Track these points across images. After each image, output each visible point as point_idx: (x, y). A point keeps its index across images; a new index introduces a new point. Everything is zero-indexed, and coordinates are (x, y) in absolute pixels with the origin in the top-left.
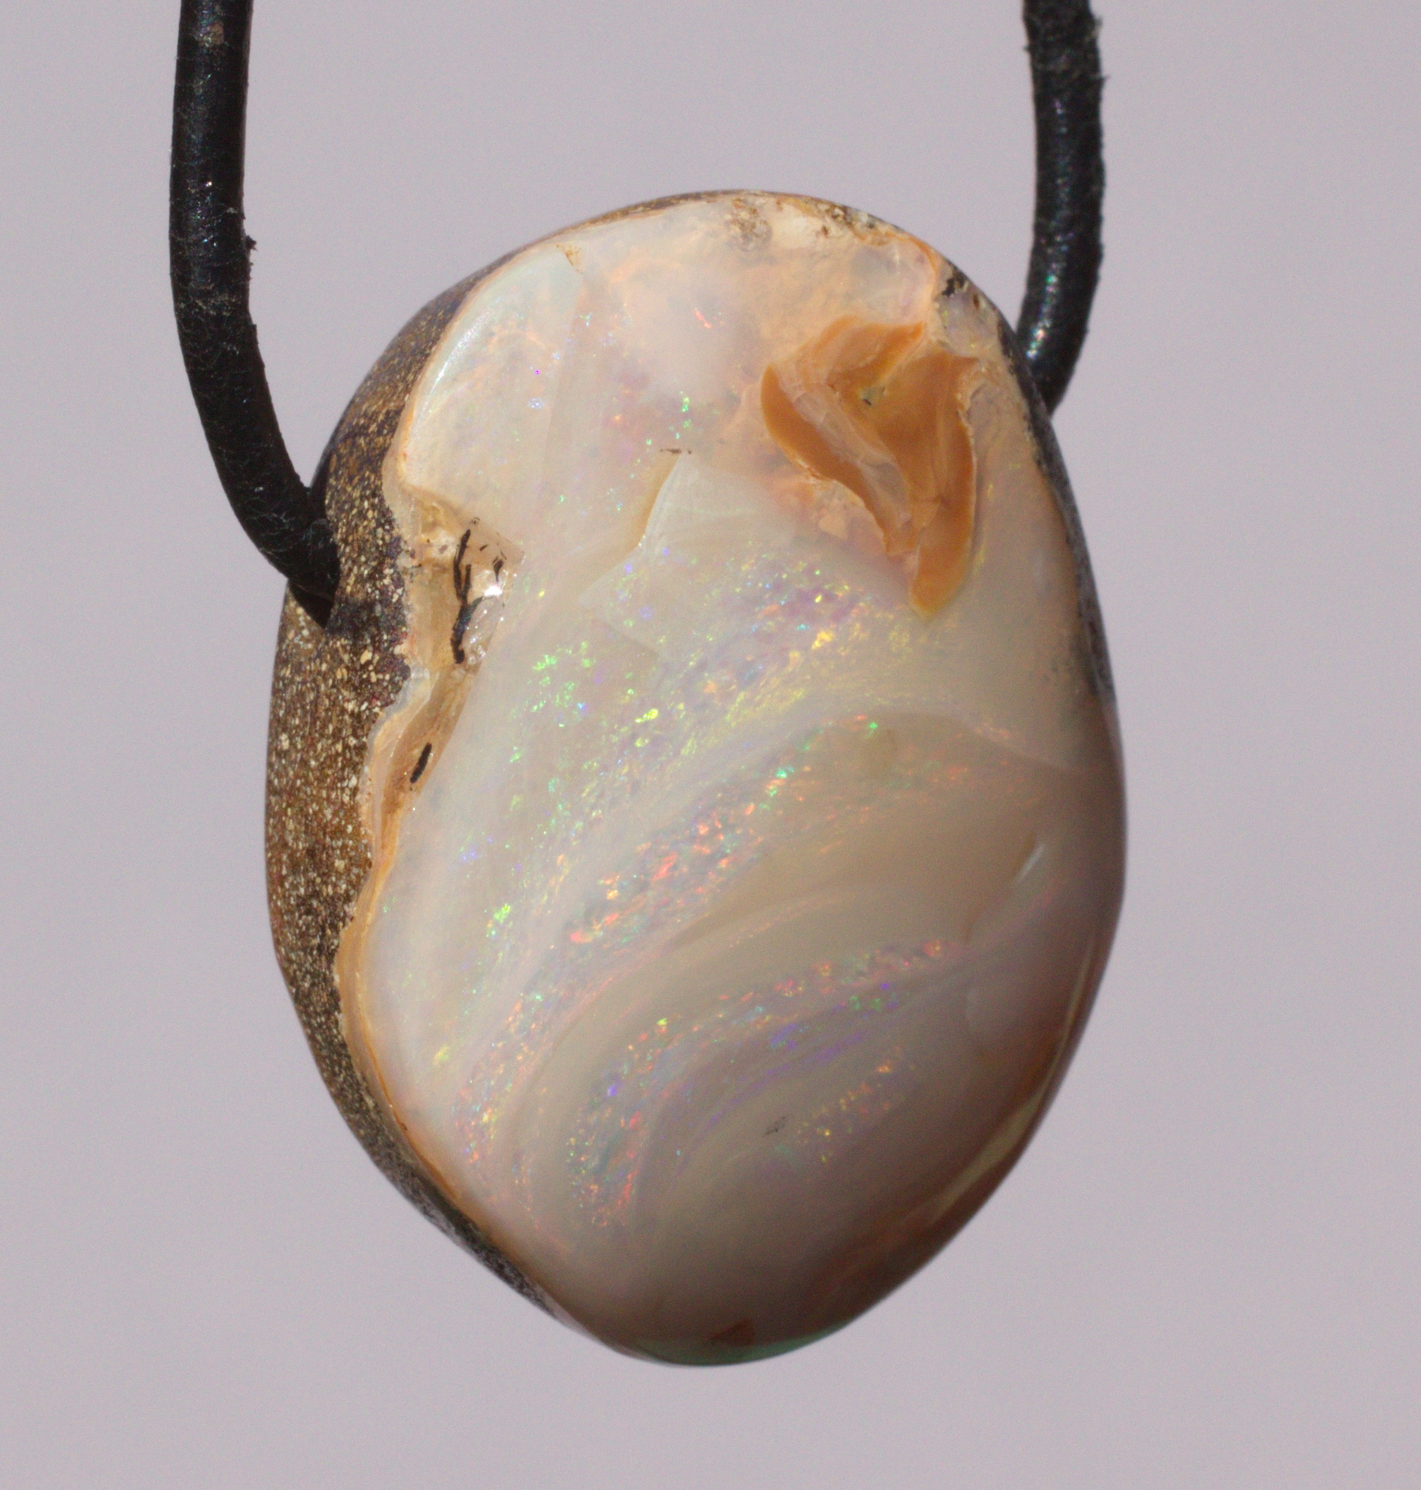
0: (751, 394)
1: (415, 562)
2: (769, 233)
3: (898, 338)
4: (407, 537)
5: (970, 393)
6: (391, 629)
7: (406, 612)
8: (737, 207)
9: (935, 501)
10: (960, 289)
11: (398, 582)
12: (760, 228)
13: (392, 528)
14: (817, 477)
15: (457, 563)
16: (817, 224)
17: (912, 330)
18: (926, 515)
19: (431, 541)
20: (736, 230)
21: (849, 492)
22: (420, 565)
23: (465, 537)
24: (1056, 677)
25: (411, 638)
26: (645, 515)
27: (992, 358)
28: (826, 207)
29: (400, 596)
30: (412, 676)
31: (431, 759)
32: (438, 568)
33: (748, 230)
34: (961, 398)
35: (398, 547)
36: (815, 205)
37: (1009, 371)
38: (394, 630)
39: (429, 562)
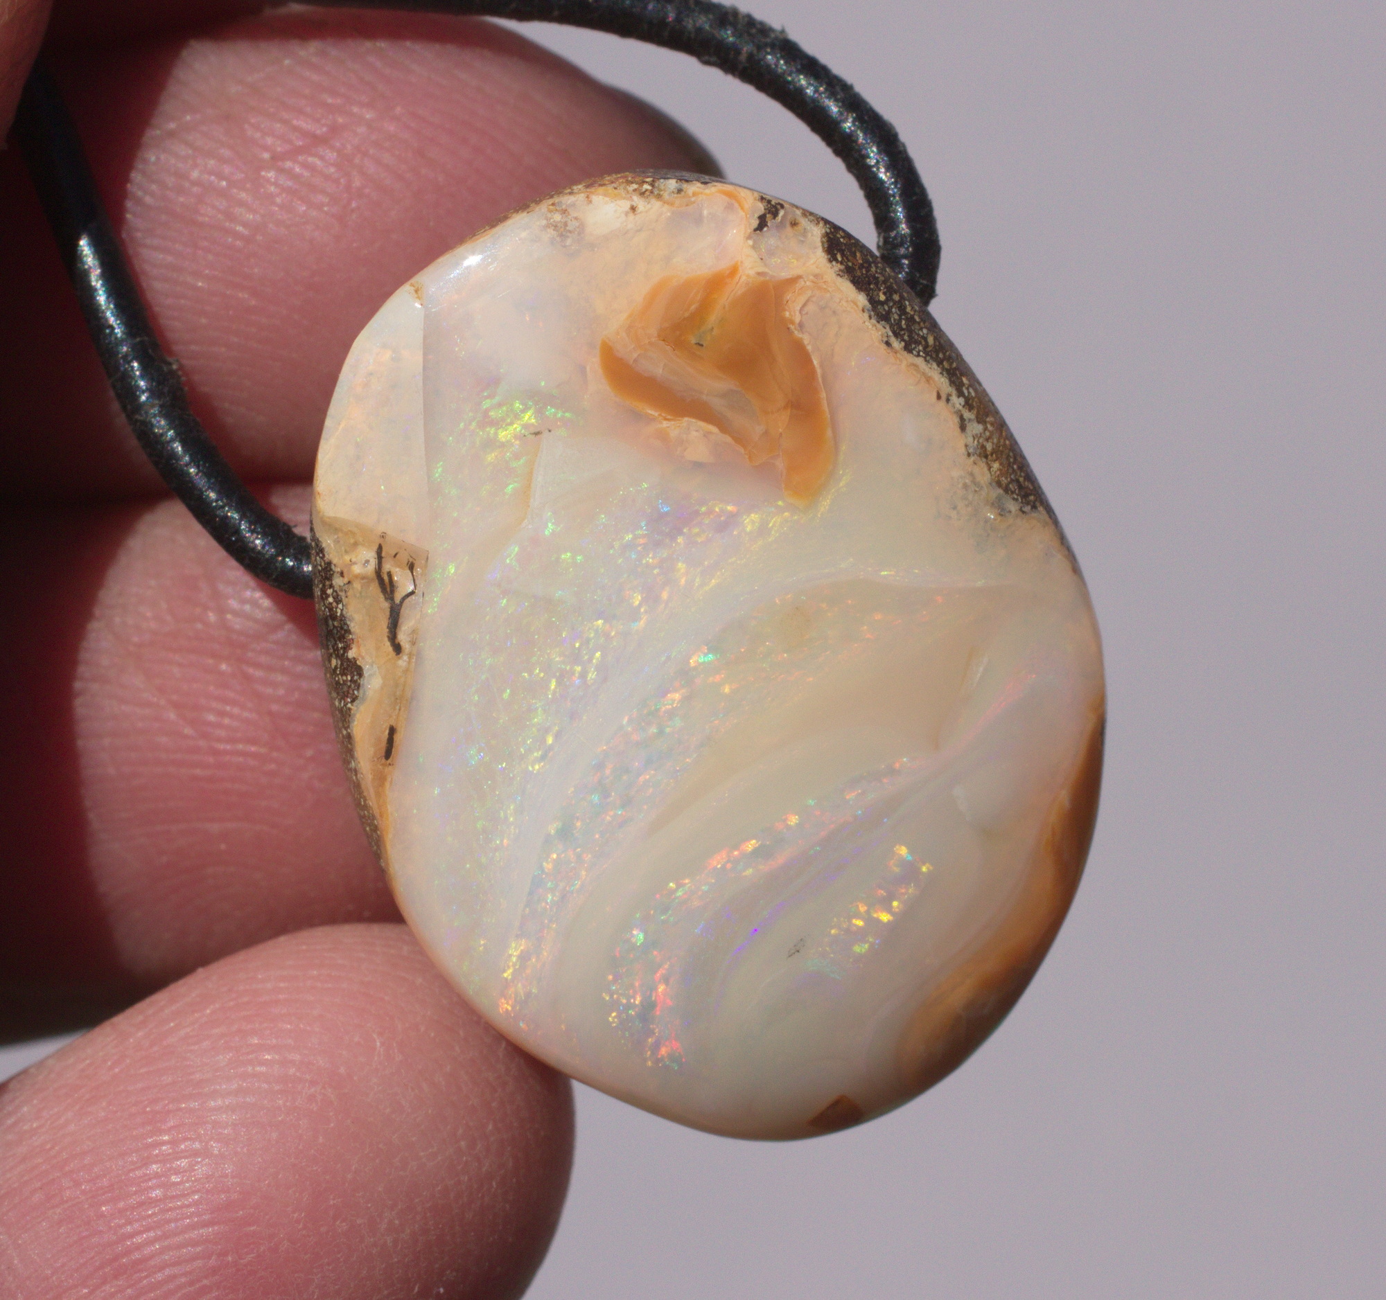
0: (594, 364)
1: (346, 580)
2: (582, 227)
3: (716, 283)
4: (335, 561)
5: (799, 308)
6: (342, 638)
7: (348, 623)
8: (551, 211)
9: (785, 407)
10: (773, 220)
11: (338, 600)
12: (572, 225)
13: (324, 556)
14: (668, 420)
15: (378, 572)
16: (625, 205)
17: (728, 272)
18: (781, 422)
19: (354, 560)
20: (551, 231)
21: (701, 424)
22: (349, 582)
23: (380, 548)
24: (958, 513)
25: (358, 642)
26: (525, 493)
27: (817, 271)
28: (635, 186)
29: (342, 610)
30: (366, 674)
31: (397, 738)
32: (364, 581)
33: (562, 229)
34: (790, 314)
35: (331, 570)
36: (625, 189)
37: (839, 275)
38: (344, 638)
39: (357, 577)
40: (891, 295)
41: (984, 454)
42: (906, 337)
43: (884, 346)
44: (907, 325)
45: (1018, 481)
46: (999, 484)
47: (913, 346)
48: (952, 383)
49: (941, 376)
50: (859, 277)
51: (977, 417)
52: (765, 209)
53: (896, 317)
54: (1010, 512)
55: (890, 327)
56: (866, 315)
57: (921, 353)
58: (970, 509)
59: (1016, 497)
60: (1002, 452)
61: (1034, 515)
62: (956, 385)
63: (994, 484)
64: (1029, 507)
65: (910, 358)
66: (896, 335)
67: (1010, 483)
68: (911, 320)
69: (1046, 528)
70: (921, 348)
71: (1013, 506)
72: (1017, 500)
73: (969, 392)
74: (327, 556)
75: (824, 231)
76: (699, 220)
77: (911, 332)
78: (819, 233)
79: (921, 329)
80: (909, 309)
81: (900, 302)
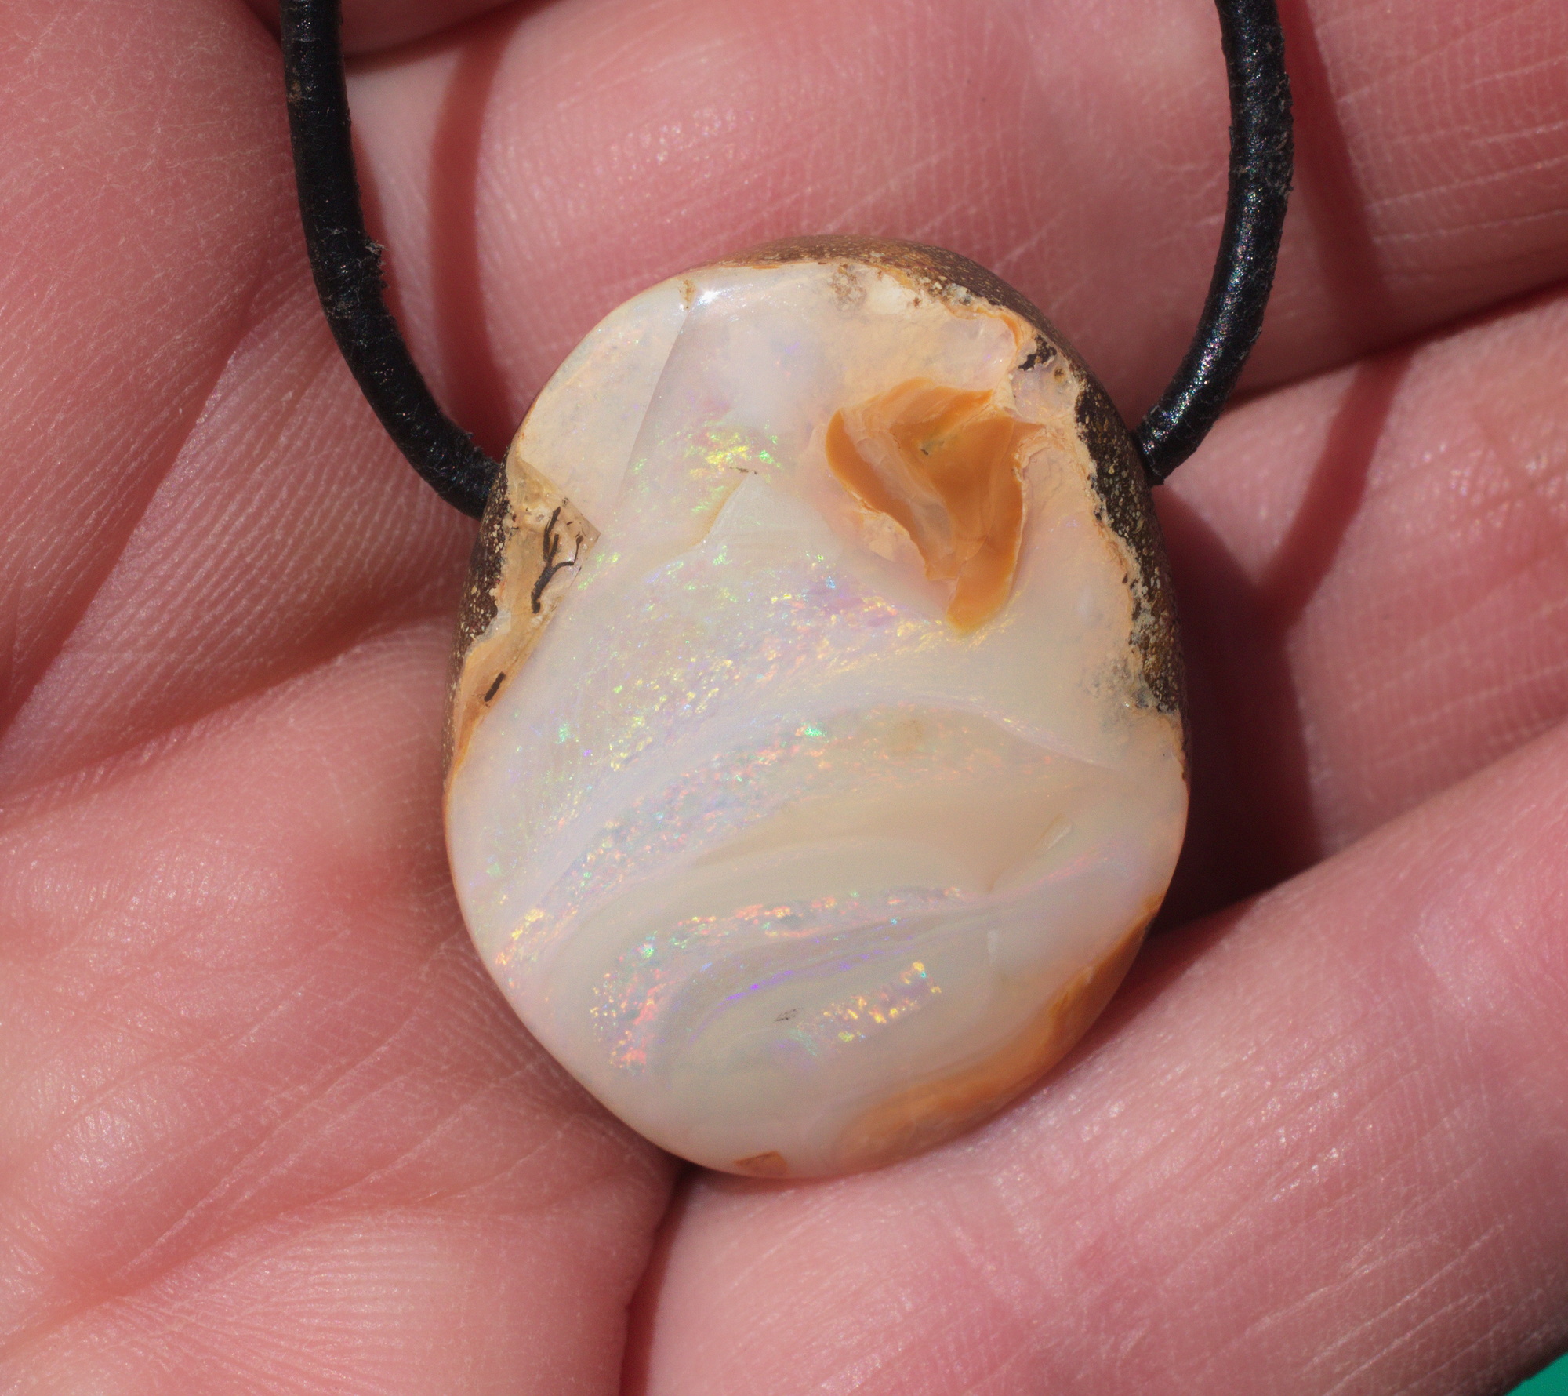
0: (822, 428)
1: (515, 525)
2: (864, 296)
3: (965, 401)
4: (512, 503)
5: (1029, 455)
6: (491, 574)
7: (502, 563)
8: (840, 272)
9: (979, 540)
10: (1040, 364)
11: (501, 538)
12: (855, 294)
13: (505, 493)
14: (868, 508)
15: (548, 531)
16: (912, 295)
17: (979, 396)
18: (970, 551)
19: (529, 510)
20: (832, 292)
21: (896, 524)
22: (517, 528)
23: (557, 512)
24: (1098, 691)
25: (503, 585)
26: (711, 518)
27: (1061, 426)
28: (927, 280)
29: (501, 549)
30: (499, 616)
31: (503, 685)
32: (532, 533)
33: (844, 294)
34: (1020, 458)
35: (506, 509)
36: (917, 279)
37: (1080, 436)
38: (492, 575)
39: (526, 526)
40: (1121, 471)
41: (1144, 645)
42: (1118, 515)
43: (1094, 517)
44: (1124, 504)
45: (1166, 679)
46: (1147, 677)
47: (1122, 525)
48: (1143, 569)
49: (1135, 561)
50: (1098, 445)
51: (1153, 609)
52: (1038, 350)
53: (1117, 493)
54: (1147, 706)
55: (1107, 502)
56: (1089, 483)
57: (1126, 535)
58: (1110, 691)
59: (1158, 693)
60: (1163, 648)
61: (1169, 715)
62: (1145, 574)
63: (1143, 676)
64: (1167, 707)
65: (1114, 537)
66: (1110, 510)
67: (1158, 679)
68: (1129, 500)
69: (1174, 731)
70: (1128, 529)
71: (1151, 702)
72: (1157, 696)
73: (1155, 584)
74: (507, 495)
75: (1083, 390)
76: (974, 335)
77: (1124, 511)
78: (1078, 390)
79: (1135, 511)
80: (1132, 489)
81: (1126, 480)
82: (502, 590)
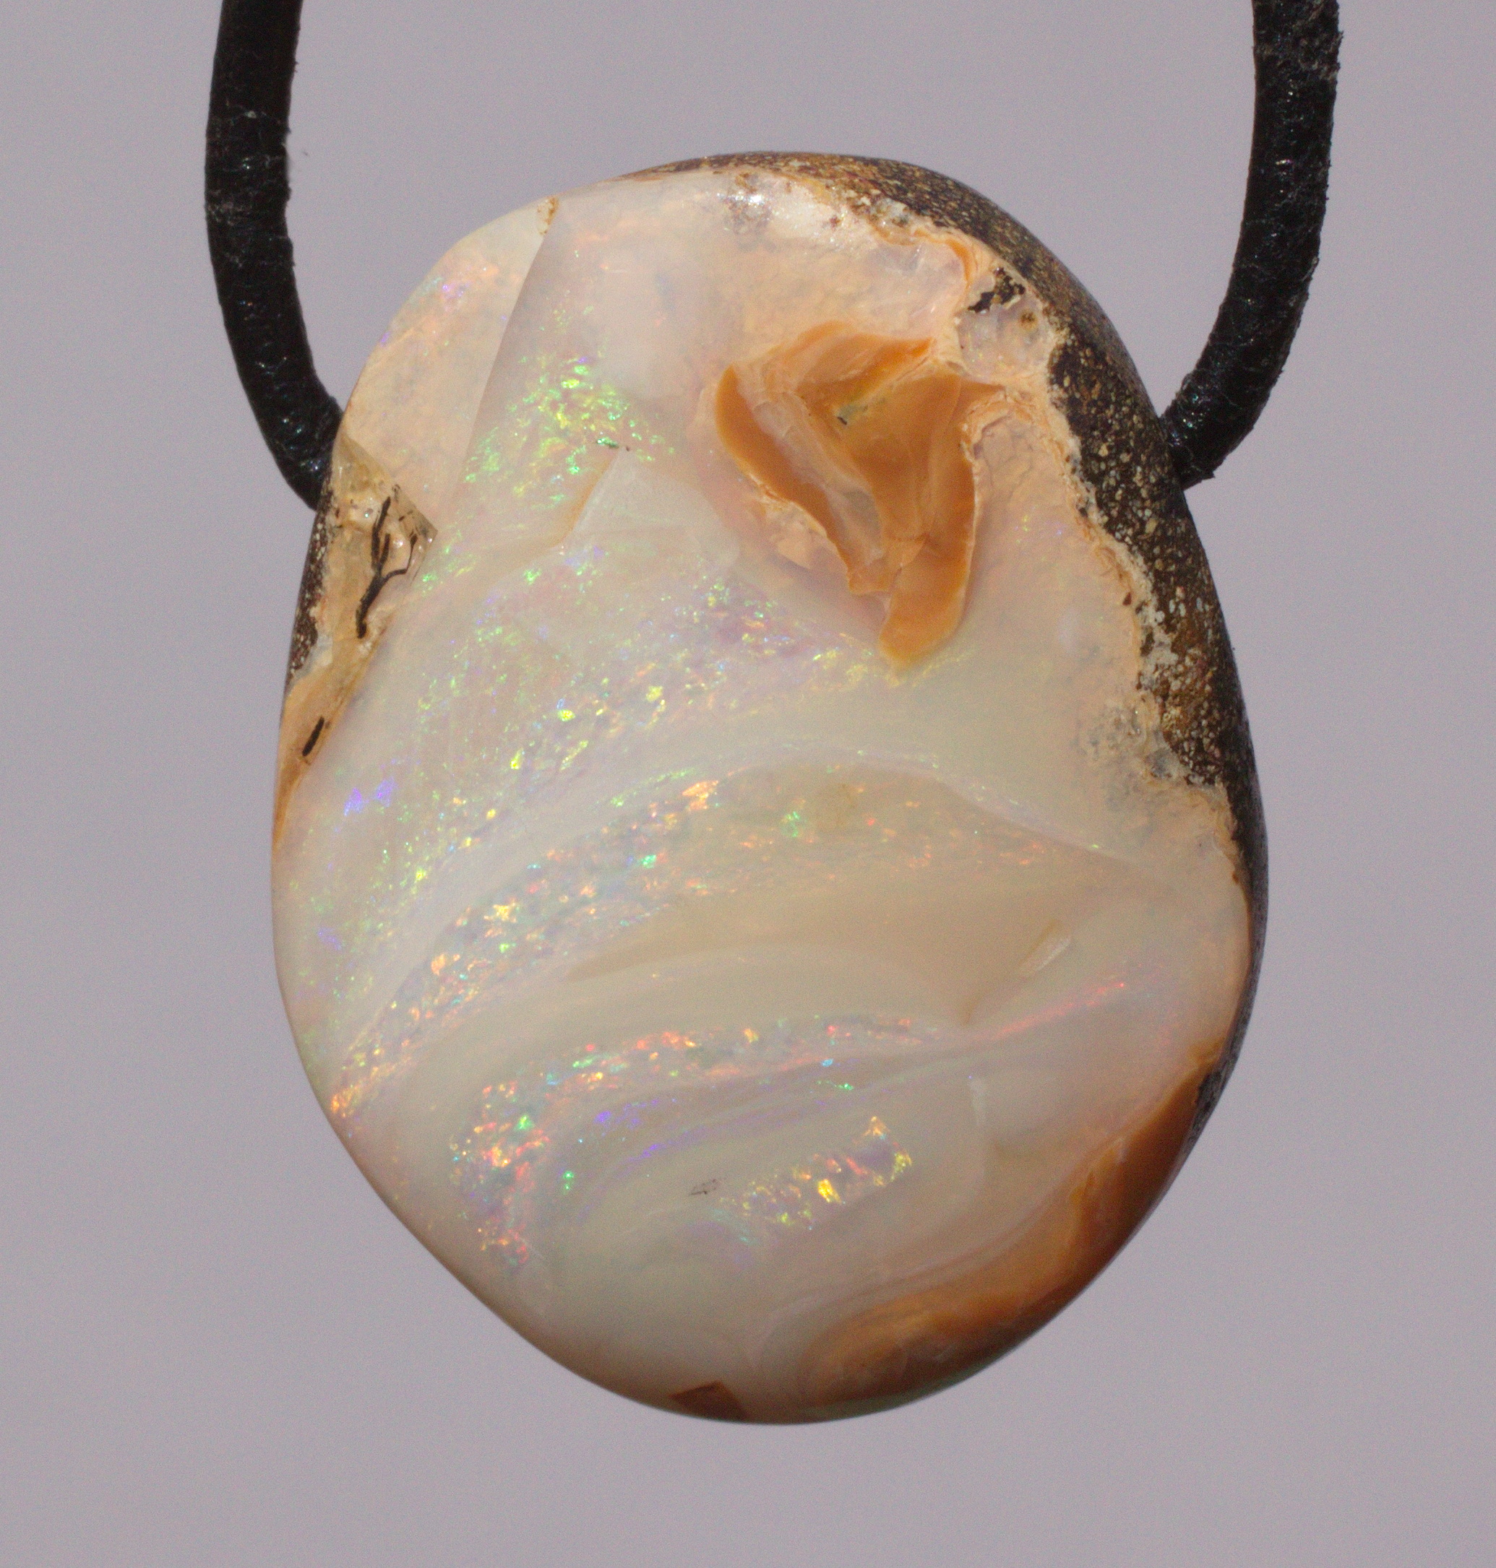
1: (339, 522)
3: (894, 354)
4: (337, 493)
5: (982, 425)
6: (311, 588)
7: (323, 574)
8: (738, 183)
9: (918, 539)
10: (1000, 305)
14: (771, 496)
15: (377, 529)
16: (828, 213)
17: (913, 346)
18: (906, 554)
19: (356, 502)
21: (808, 517)
22: (341, 527)
23: (387, 505)
24: (1096, 752)
25: (325, 602)
26: (575, 510)
27: (1026, 388)
28: (852, 194)
29: (323, 555)
30: (319, 643)
31: (323, 734)
32: (359, 532)
33: (740, 211)
34: (969, 429)
35: (329, 502)
36: (838, 192)
37: (1055, 404)
38: (313, 590)
39: (351, 524)
40: (1119, 452)
41: (1163, 693)
42: (1114, 513)
43: (1077, 513)
44: (1124, 498)
45: (1199, 741)
46: (1168, 736)
47: (1120, 526)
48: (1156, 589)
49: (1143, 576)
50: (1082, 416)
51: (1174, 644)
52: (996, 287)
53: (1112, 482)
54: (1169, 776)
55: (1096, 493)
56: (1069, 467)
57: (1127, 539)
58: (1112, 753)
59: (1186, 759)
60: (1193, 697)
61: (1207, 791)
62: (1160, 595)
63: (1161, 734)
64: (1202, 779)
65: (1109, 541)
66: (1101, 504)
67: (1187, 740)
68: (1133, 493)
69: (1216, 814)
70: (1130, 532)
71: (1176, 770)
72: (1187, 764)
73: (1177, 609)
74: (331, 484)
75: (1062, 342)
76: (911, 264)
77: (1124, 506)
78: (1055, 340)
79: (1143, 509)
80: (1137, 478)
81: (1128, 465)
82: (323, 609)
